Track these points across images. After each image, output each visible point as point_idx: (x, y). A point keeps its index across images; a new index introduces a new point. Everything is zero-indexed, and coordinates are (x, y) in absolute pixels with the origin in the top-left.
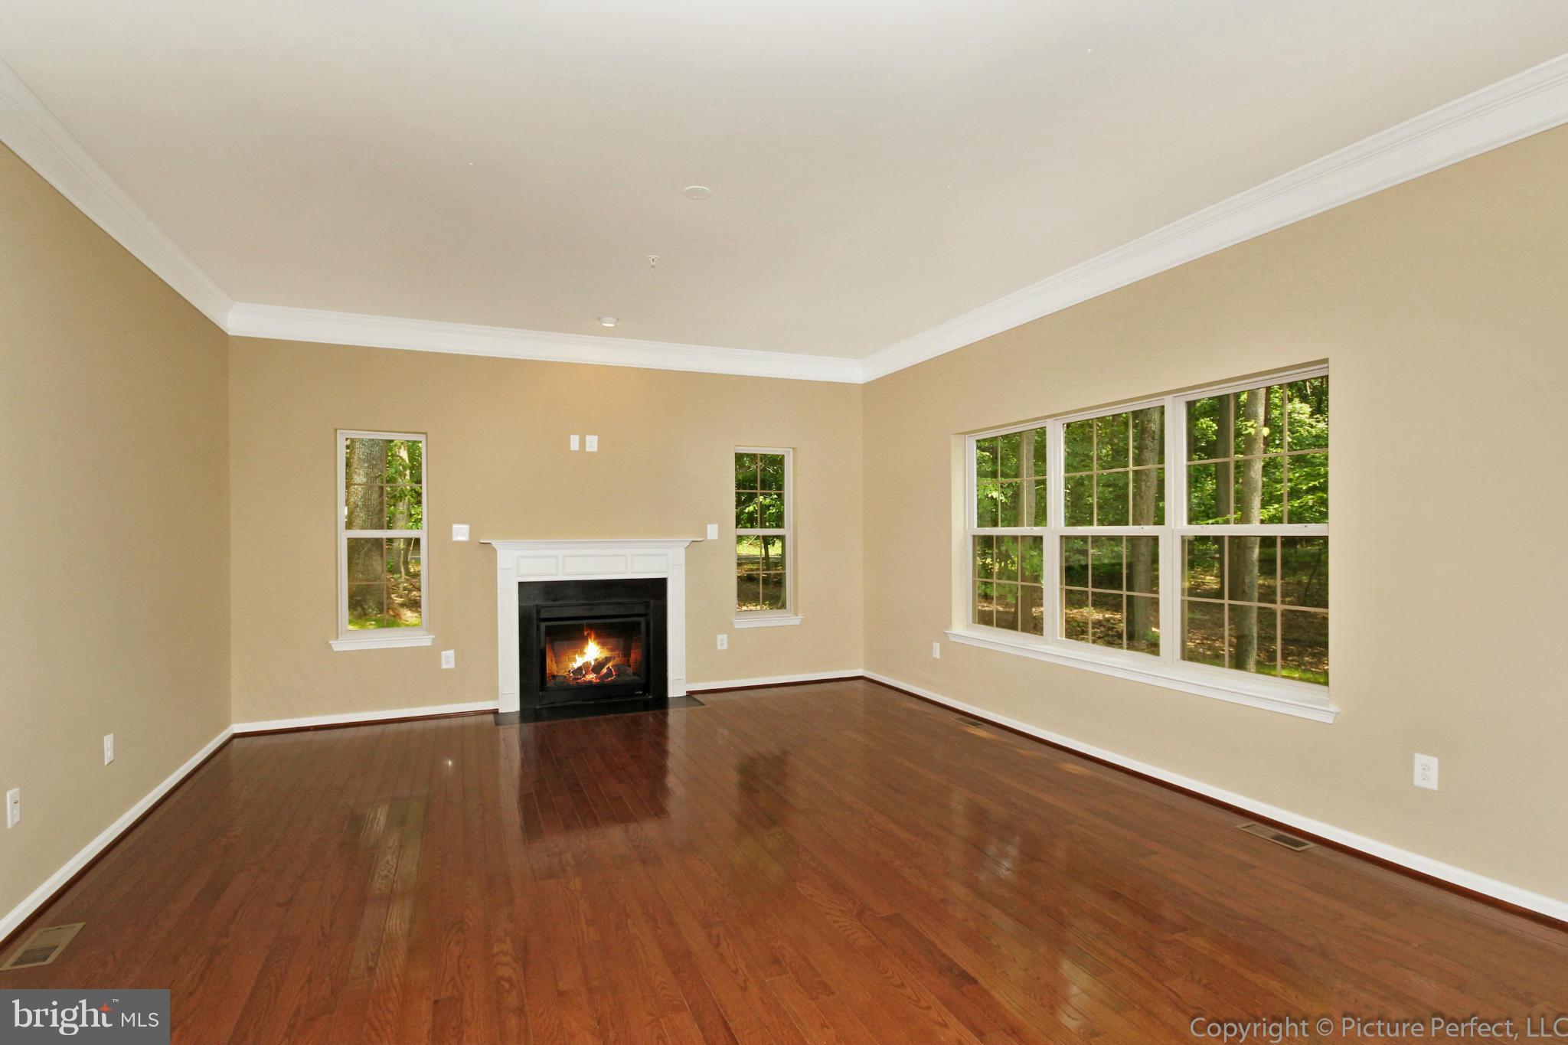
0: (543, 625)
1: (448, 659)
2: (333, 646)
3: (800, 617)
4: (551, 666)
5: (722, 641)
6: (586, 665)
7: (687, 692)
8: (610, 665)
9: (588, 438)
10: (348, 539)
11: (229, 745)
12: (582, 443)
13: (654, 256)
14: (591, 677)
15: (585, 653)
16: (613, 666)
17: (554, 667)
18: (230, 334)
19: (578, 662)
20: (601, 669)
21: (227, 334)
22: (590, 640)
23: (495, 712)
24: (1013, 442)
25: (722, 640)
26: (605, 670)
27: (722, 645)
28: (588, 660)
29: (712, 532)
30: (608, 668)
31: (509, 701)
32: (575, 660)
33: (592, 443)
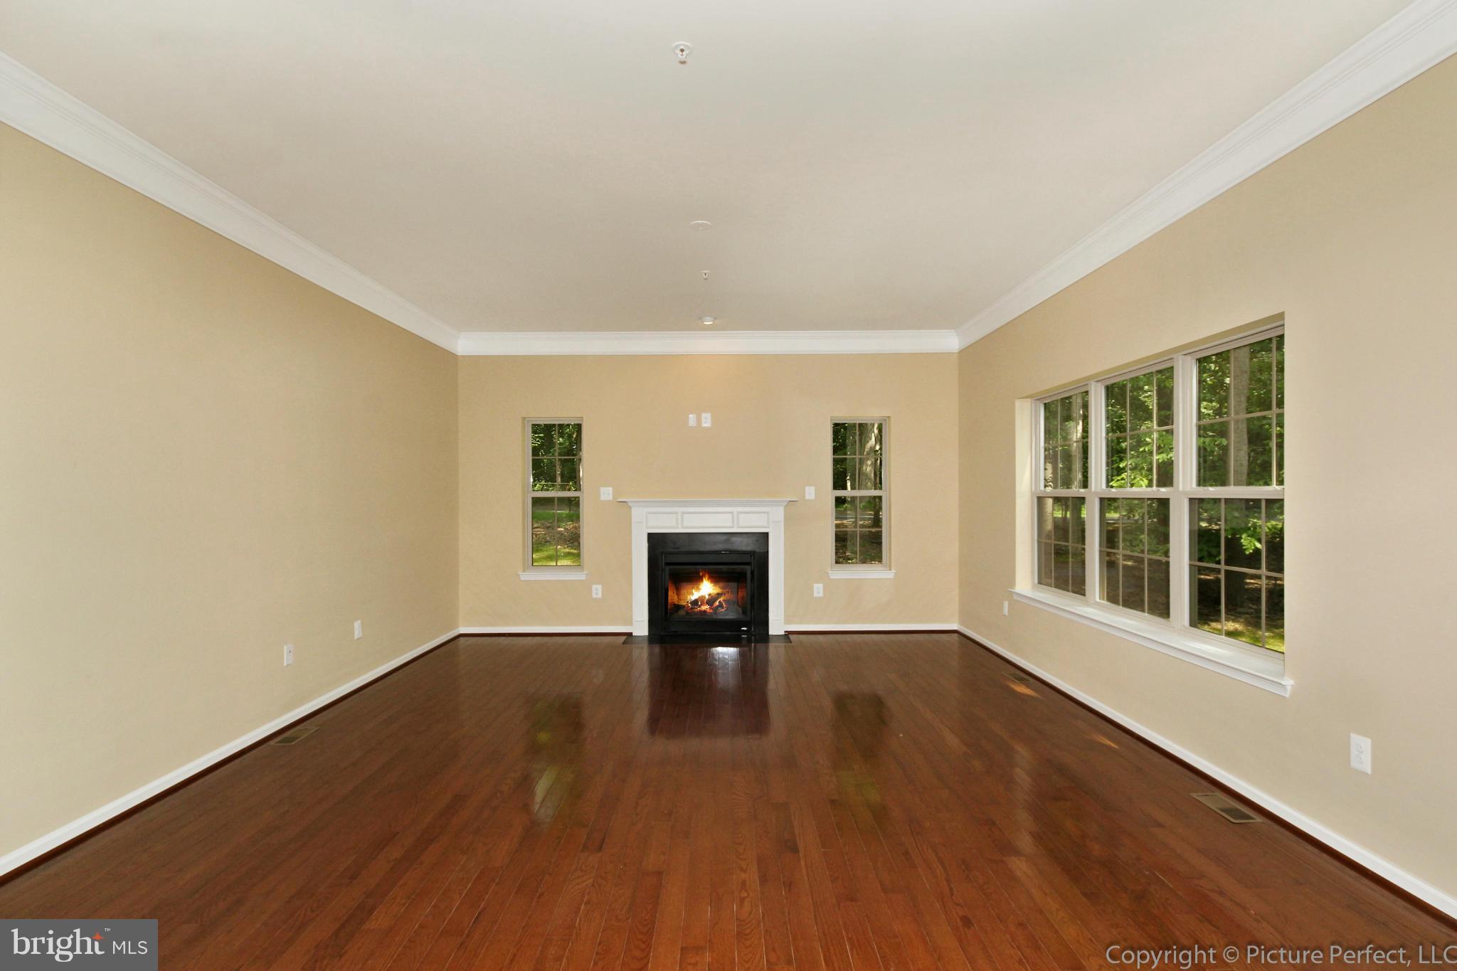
0: (667, 568)
1: (597, 591)
2: (521, 576)
3: (893, 571)
4: (672, 597)
5: (818, 590)
6: (702, 598)
7: (785, 632)
8: (721, 599)
9: (704, 415)
10: (533, 498)
11: (456, 640)
12: (699, 420)
13: (705, 271)
14: (705, 607)
15: (700, 589)
16: (724, 600)
17: (676, 598)
18: (459, 354)
19: (695, 595)
20: (714, 602)
21: (457, 356)
22: (704, 579)
23: (630, 634)
24: (1067, 402)
25: (818, 588)
26: (717, 603)
27: (818, 593)
28: (703, 594)
29: (810, 493)
30: (720, 601)
31: (641, 628)
32: (692, 594)
33: (707, 420)
